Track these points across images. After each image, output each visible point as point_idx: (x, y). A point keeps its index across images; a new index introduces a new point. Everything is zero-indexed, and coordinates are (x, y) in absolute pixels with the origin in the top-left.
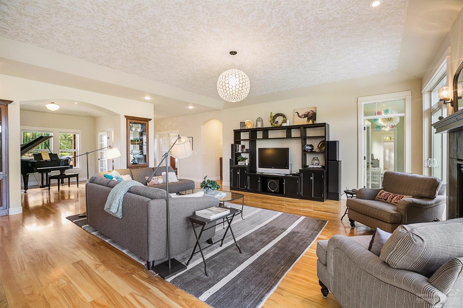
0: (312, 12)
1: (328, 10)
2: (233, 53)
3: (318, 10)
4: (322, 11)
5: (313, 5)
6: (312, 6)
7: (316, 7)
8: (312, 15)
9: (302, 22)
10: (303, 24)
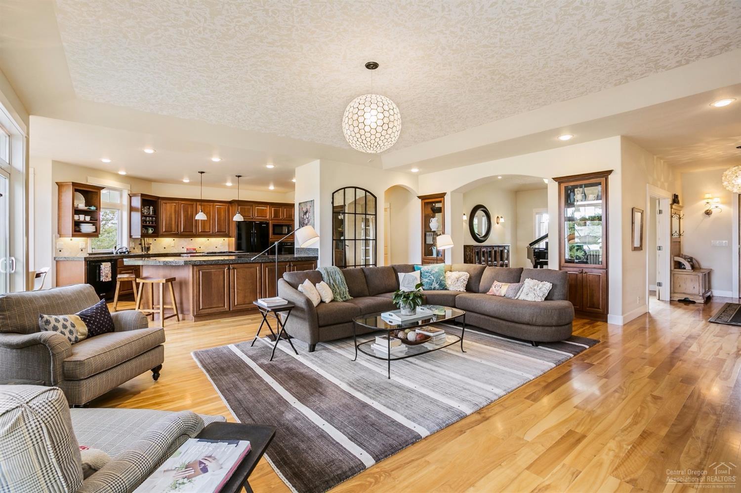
0: (209, 25)
1: (187, 13)
2: (372, 66)
3: (200, 22)
4: (197, 18)
5: (200, 32)
6: (202, 32)
7: (200, 27)
8: (214, 24)
9: (236, 25)
10: (238, 22)
